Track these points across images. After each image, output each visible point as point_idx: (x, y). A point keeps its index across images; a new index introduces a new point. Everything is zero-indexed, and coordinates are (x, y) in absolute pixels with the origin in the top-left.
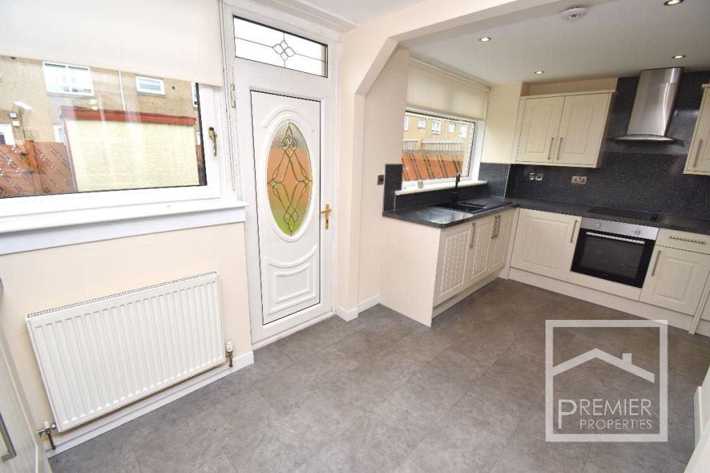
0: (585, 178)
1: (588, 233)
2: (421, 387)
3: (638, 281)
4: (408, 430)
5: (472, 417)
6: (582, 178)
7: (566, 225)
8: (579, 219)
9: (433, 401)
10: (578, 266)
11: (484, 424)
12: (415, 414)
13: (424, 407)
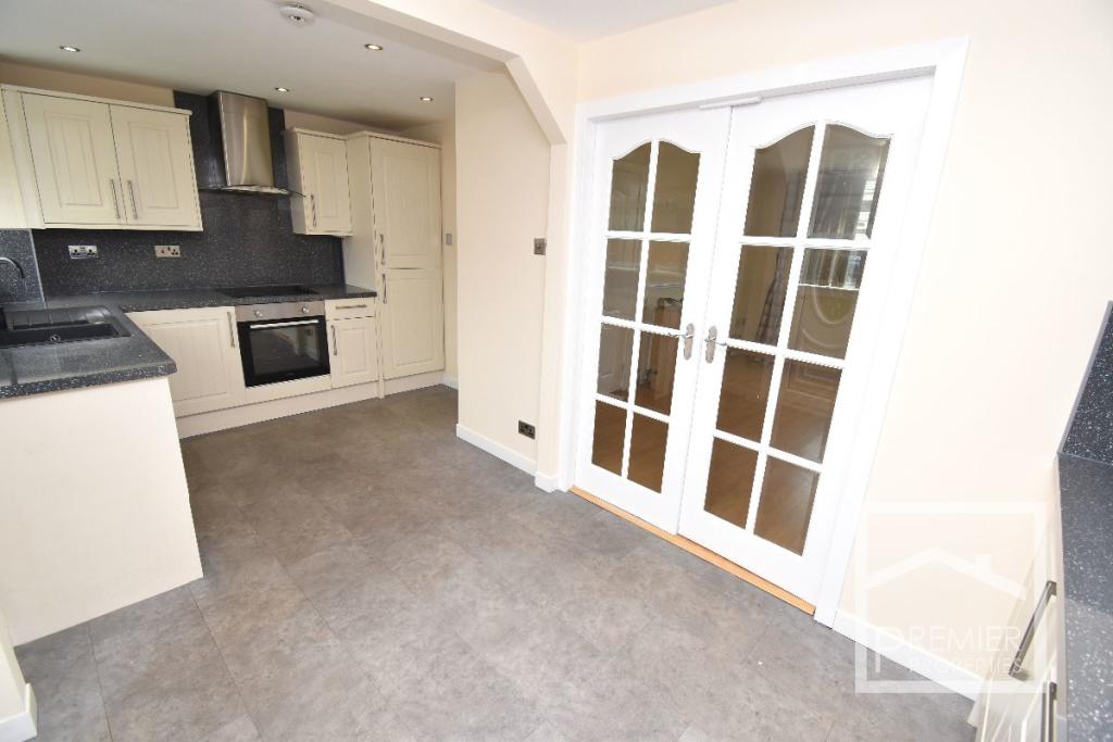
0: (177, 248)
1: (252, 327)
2: (360, 619)
3: (322, 368)
4: (439, 650)
5: (434, 577)
6: (172, 247)
7: (215, 323)
8: (232, 309)
9: (393, 610)
10: (253, 378)
11: (446, 571)
12: (412, 637)
13: (402, 623)
